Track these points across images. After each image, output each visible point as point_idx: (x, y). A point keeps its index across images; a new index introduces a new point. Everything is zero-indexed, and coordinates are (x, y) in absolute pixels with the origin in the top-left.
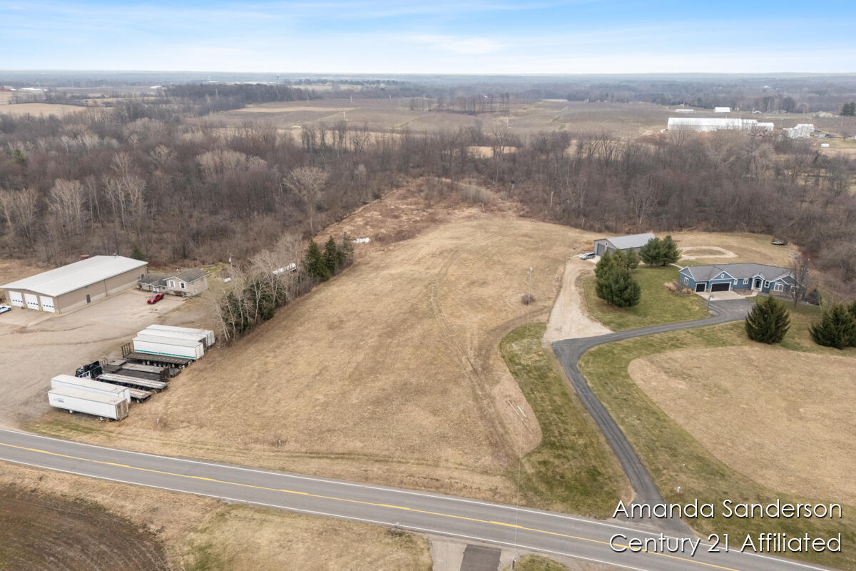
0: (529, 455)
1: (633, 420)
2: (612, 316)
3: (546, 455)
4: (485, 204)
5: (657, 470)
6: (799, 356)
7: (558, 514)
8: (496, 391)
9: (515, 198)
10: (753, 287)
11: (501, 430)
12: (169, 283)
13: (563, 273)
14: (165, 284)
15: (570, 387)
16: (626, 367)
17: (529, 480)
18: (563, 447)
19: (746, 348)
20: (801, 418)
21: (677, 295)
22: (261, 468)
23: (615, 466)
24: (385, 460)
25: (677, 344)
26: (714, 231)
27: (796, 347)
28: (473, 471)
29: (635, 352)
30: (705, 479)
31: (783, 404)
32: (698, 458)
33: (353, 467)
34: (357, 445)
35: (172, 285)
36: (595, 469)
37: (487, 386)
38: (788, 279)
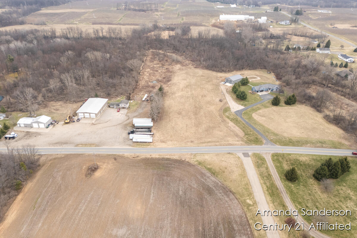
0: (244, 137)
1: (258, 127)
2: (242, 102)
3: (247, 136)
4: (181, 63)
5: (267, 136)
6: (283, 108)
7: (254, 146)
8: (229, 125)
9: (188, 59)
10: (269, 90)
11: (236, 133)
12: (120, 105)
13: (222, 90)
14: (119, 105)
15: (244, 122)
16: (252, 116)
17: (246, 141)
18: (249, 134)
19: (273, 108)
20: (287, 122)
21: (252, 94)
22: (194, 147)
23: (259, 137)
24: (218, 142)
25: (259, 109)
26: (252, 70)
27: (282, 106)
28: (236, 141)
29: (252, 112)
30: (275, 136)
31: (283, 120)
32: (273, 133)
33: (213, 144)
34: (210, 140)
35: (121, 106)
36: (256, 137)
37: (227, 124)
38: (277, 88)
